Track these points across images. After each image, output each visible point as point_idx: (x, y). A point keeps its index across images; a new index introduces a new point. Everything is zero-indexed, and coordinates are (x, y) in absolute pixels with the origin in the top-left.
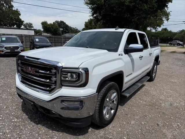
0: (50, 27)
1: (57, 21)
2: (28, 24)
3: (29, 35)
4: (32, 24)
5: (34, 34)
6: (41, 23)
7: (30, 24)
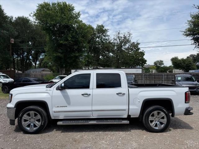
0: (181, 63)
1: (192, 55)
2: (159, 61)
3: (137, 74)
4: (162, 61)
5: (141, 72)
6: (171, 59)
7: (161, 61)
